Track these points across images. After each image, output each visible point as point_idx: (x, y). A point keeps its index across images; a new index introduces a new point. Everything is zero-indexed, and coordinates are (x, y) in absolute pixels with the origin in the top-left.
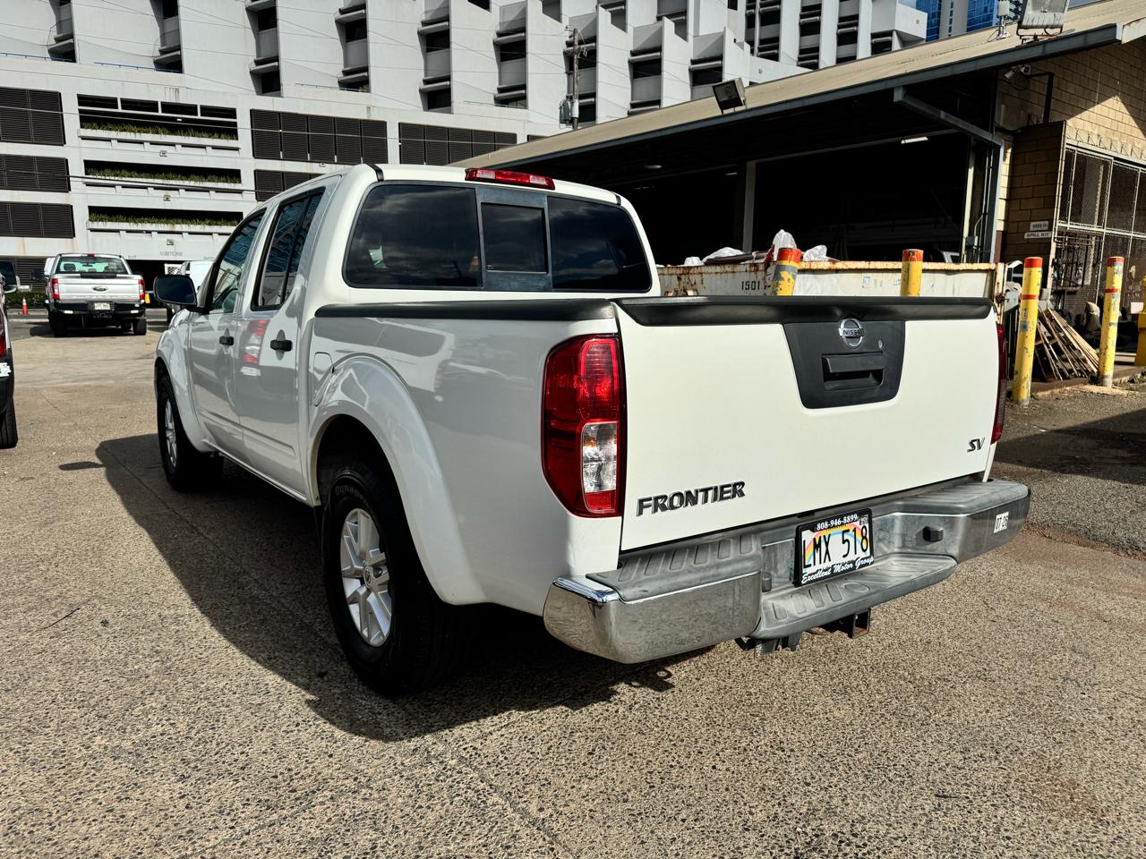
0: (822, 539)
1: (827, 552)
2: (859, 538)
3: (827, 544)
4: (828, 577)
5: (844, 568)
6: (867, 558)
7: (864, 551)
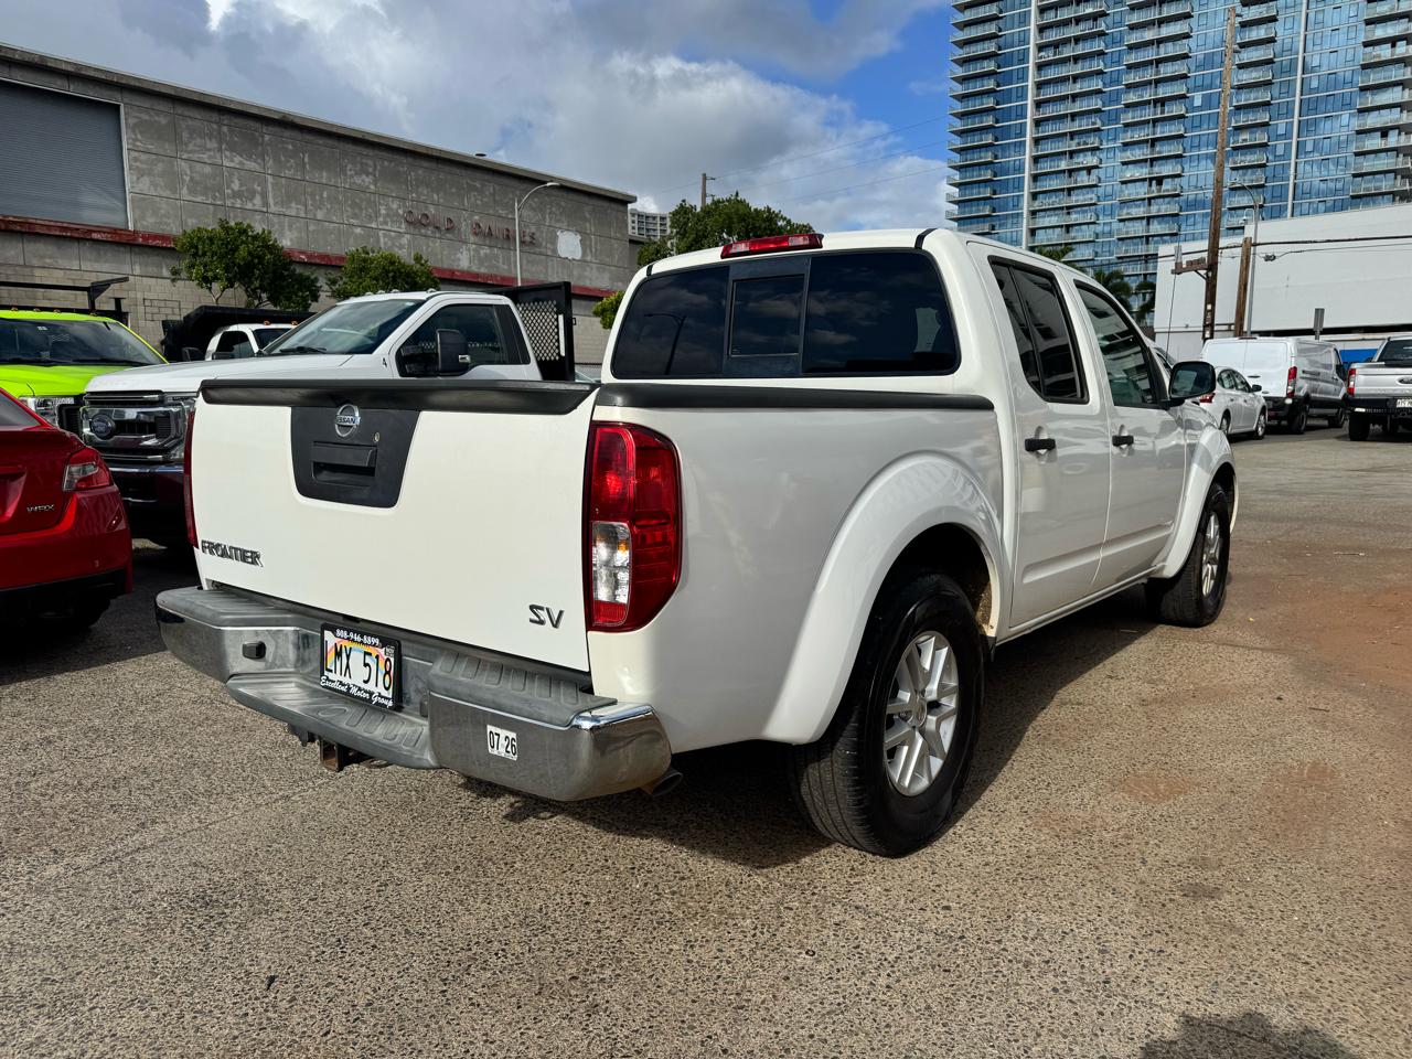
0: (343, 649)
1: (348, 667)
2: (382, 670)
3: (348, 657)
4: (341, 692)
5: (359, 694)
6: (386, 698)
7: (387, 689)
